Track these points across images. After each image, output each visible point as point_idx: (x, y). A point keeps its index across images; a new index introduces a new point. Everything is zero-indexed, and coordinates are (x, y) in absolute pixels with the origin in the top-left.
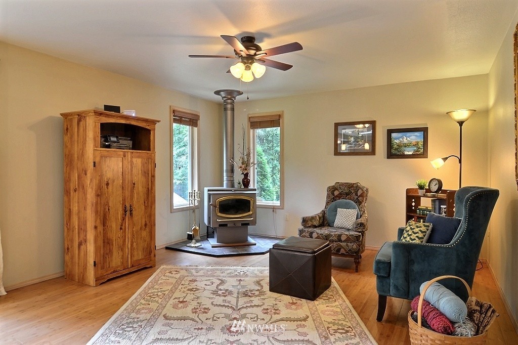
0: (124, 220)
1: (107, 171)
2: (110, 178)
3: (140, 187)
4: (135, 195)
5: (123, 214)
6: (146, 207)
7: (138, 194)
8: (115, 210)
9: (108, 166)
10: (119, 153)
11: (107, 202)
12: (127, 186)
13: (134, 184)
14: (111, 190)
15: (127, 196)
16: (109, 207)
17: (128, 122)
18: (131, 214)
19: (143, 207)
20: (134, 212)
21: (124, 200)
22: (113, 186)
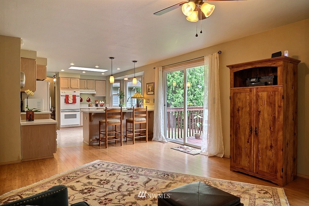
0: (250, 136)
1: (238, 102)
2: (240, 107)
3: (265, 115)
4: (261, 120)
5: (250, 132)
6: (272, 132)
7: (263, 120)
8: (244, 128)
9: (239, 99)
10: (246, 90)
11: (238, 122)
12: (253, 113)
13: (260, 112)
14: (241, 115)
15: (253, 120)
16: (239, 125)
17: (254, 66)
18: (257, 134)
19: (269, 132)
20: (260, 134)
21: (250, 123)
22: (242, 111)
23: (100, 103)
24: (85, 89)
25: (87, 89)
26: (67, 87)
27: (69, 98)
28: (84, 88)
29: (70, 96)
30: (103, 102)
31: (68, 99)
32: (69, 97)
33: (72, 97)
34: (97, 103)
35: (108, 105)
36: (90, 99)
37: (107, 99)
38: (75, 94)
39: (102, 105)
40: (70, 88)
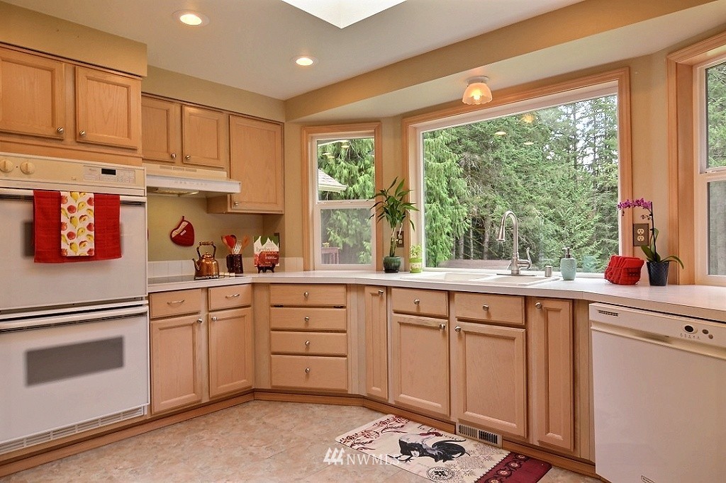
23: (257, 252)
24: (171, 161)
25: (185, 161)
26: (50, 132)
27: (64, 219)
28: (167, 157)
29: (71, 202)
30: (271, 246)
31: (60, 226)
32: (64, 206)
33: (88, 214)
34: (237, 250)
35: (301, 260)
36: (190, 228)
37: (290, 227)
38: (108, 186)
39: (268, 264)
40: (69, 139)
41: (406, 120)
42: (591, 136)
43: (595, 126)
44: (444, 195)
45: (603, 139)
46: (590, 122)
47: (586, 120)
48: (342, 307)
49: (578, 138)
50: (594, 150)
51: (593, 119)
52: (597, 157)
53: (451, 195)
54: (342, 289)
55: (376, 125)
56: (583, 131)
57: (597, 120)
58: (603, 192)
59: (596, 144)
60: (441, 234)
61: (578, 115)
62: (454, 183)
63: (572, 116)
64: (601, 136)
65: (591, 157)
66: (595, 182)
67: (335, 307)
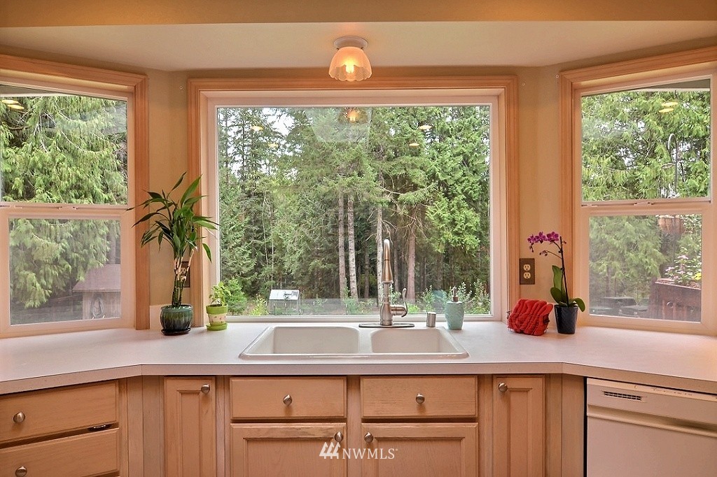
41: (195, 82)
42: (240, 143)
43: (244, 135)
44: (99, 190)
45: (250, 148)
46: (239, 132)
47: (236, 129)
48: (108, 427)
49: (230, 145)
50: (243, 157)
51: (241, 128)
52: (245, 164)
53: (106, 191)
54: (112, 390)
55: (137, 79)
56: (234, 138)
57: (245, 130)
58: (250, 196)
59: (245, 152)
60: (95, 236)
61: (229, 123)
62: (109, 177)
63: (224, 123)
64: (249, 146)
65: (240, 165)
66: (243, 187)
67: (92, 430)
